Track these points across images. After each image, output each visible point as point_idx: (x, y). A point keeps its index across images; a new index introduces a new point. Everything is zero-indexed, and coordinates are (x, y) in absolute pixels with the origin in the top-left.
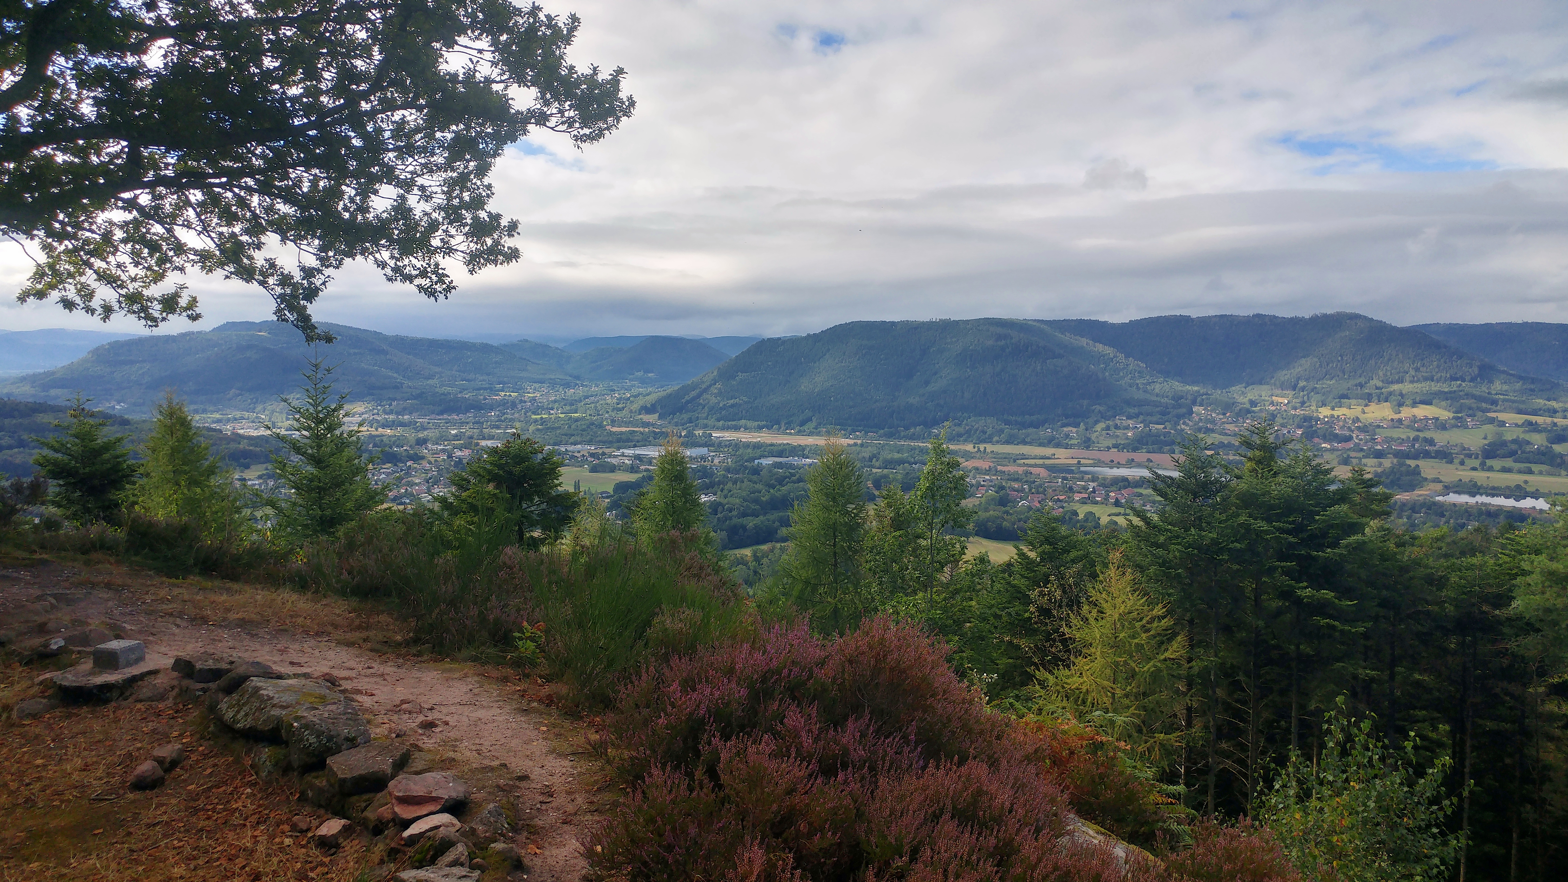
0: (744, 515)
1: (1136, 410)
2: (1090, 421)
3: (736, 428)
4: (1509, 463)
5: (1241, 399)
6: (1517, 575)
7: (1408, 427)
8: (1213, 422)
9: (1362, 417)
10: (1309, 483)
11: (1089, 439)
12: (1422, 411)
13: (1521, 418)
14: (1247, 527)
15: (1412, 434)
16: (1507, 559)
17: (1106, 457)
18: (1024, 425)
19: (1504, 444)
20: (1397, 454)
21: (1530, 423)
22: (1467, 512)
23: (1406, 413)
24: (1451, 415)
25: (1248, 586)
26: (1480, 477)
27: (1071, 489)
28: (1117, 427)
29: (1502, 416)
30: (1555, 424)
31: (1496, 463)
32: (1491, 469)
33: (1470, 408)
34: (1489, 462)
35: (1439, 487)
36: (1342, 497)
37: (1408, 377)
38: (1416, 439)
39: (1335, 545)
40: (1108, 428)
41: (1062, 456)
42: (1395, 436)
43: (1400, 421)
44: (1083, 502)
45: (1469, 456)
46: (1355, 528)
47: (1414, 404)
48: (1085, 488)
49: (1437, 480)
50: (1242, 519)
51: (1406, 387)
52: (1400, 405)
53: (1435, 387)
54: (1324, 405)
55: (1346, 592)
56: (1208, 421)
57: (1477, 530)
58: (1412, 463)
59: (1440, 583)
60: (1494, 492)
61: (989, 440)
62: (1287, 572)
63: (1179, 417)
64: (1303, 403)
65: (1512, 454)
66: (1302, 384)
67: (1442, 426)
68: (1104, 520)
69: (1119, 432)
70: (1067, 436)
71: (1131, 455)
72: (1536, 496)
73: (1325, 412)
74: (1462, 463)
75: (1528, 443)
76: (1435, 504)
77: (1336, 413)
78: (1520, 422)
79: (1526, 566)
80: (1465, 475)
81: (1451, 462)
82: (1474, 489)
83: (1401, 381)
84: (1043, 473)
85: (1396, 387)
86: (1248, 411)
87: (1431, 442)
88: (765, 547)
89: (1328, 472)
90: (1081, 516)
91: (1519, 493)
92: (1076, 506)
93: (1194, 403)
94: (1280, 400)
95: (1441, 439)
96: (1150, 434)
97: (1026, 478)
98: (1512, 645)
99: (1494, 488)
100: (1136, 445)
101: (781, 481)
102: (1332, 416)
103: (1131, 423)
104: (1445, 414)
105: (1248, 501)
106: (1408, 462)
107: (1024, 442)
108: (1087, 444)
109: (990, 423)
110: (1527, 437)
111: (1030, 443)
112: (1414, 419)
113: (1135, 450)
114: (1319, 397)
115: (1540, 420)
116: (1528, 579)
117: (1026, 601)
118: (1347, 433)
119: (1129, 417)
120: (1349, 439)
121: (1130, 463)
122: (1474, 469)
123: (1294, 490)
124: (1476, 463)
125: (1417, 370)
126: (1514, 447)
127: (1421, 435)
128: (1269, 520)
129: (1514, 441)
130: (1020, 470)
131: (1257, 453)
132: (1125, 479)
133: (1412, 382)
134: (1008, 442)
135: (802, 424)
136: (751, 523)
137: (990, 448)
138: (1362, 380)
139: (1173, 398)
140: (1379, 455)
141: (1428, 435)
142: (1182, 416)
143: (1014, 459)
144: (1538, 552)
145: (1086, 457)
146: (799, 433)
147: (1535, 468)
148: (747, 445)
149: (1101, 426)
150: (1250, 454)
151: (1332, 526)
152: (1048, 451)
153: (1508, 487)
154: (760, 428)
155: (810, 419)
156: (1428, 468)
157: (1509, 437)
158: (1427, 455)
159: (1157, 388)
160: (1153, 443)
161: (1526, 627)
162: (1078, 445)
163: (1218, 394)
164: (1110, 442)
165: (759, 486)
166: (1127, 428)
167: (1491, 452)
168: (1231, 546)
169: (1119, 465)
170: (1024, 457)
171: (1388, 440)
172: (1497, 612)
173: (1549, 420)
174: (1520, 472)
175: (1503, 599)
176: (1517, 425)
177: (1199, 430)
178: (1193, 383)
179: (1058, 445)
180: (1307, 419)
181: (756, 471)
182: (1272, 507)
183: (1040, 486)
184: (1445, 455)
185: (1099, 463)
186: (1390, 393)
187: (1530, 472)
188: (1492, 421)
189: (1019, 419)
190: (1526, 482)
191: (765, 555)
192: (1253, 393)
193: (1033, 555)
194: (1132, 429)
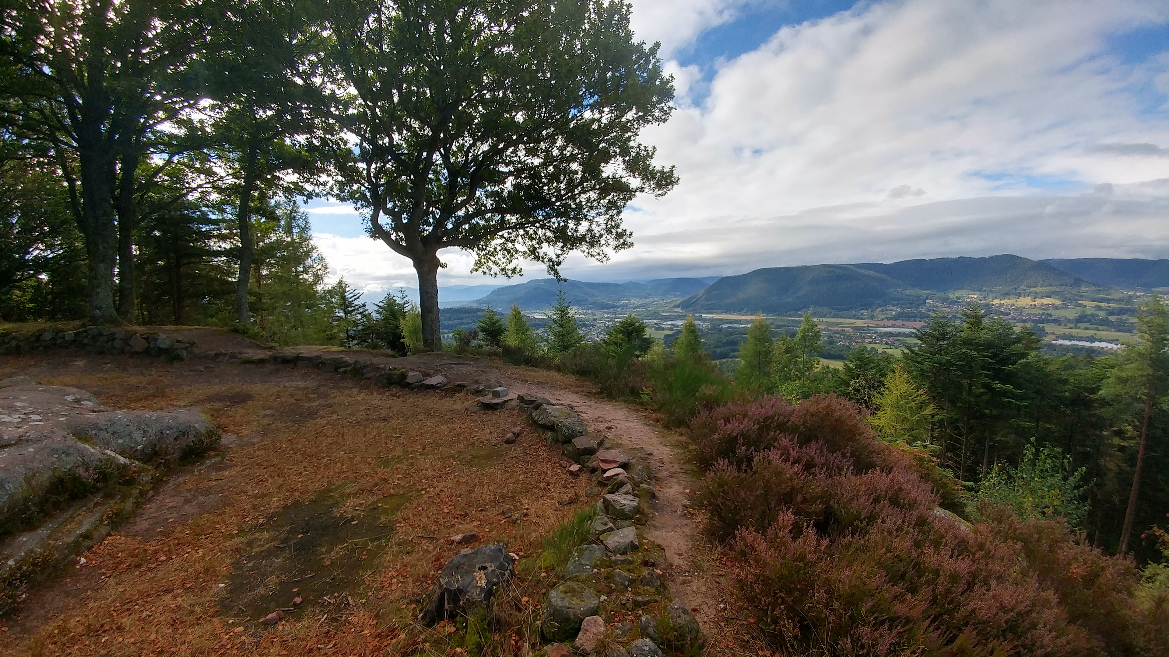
0: (716, 347)
1: (897, 302)
2: (874, 307)
3: (712, 313)
4: (1088, 325)
5: (951, 296)
6: (1102, 379)
7: (1039, 308)
8: (937, 307)
9: (1016, 304)
10: (1001, 334)
11: (873, 316)
12: (1046, 301)
13: (1094, 304)
14: (966, 355)
15: (1041, 312)
16: (1098, 371)
17: (881, 323)
18: (841, 310)
19: (1086, 316)
20: (1033, 321)
21: (1098, 306)
22: (1067, 349)
23: (1038, 302)
24: (1061, 303)
25: (965, 382)
26: (1074, 332)
27: (864, 337)
28: (887, 310)
29: (1085, 303)
30: (1110, 307)
31: (1082, 325)
32: (1079, 328)
33: (1070, 299)
34: (1078, 325)
35: (1054, 337)
36: (1018, 340)
37: (1039, 285)
38: (1043, 314)
39: (1014, 363)
40: (882, 310)
41: (859, 323)
42: (1033, 313)
43: (1035, 305)
44: (870, 343)
45: (1069, 322)
46: (1024, 355)
47: (1042, 297)
48: (871, 337)
49: (1053, 334)
50: (963, 351)
51: (1038, 289)
52: (1035, 298)
53: (1053, 289)
54: (996, 298)
55: (1018, 386)
56: (934, 307)
57: (1073, 357)
58: (1041, 325)
59: (1065, 382)
60: (1080, 339)
61: (825, 316)
62: (987, 376)
63: (919, 305)
64: (985, 298)
65: (1090, 321)
66: (984, 289)
67: (1056, 308)
68: (880, 351)
69: (887, 312)
70: (862, 314)
71: (894, 322)
72: (1100, 341)
73: (996, 302)
74: (1065, 325)
75: (1097, 315)
76: (1052, 344)
77: (1002, 302)
78: (1094, 306)
79: (1108, 374)
80: (1067, 331)
81: (1060, 325)
82: (1071, 338)
83: (1036, 286)
84: (851, 330)
85: (1033, 289)
86: (956, 302)
87: (1051, 315)
88: (724, 360)
89: (1010, 329)
90: (869, 349)
91: (1092, 339)
92: (866, 345)
93: (927, 298)
94: (973, 296)
95: (1055, 314)
96: (904, 313)
97: (843, 332)
98: (1098, 412)
99: (1080, 337)
100: (896, 318)
101: (731, 334)
102: (1000, 303)
103: (894, 308)
104: (1058, 302)
105: (966, 342)
106: (1039, 325)
107: (842, 317)
108: (872, 317)
109: (825, 310)
110: (1096, 313)
111: (844, 318)
112: (1042, 305)
113: (896, 320)
114: (994, 295)
115: (1103, 304)
116: (1108, 381)
117: (848, 385)
118: (1008, 311)
119: (893, 306)
120: (1009, 314)
121: (893, 326)
122: (1071, 328)
123: (992, 337)
124: (1072, 325)
125: (1044, 281)
126: (1090, 318)
127: (1045, 312)
128: (978, 352)
129: (1091, 315)
130: (840, 329)
131: (971, 319)
132: (891, 333)
133: (1041, 287)
134: (833, 317)
135: (740, 311)
136: (718, 350)
137: (825, 320)
138: (1016, 286)
139: (916, 297)
140: (1024, 321)
141: (1049, 312)
142: (921, 304)
143: (837, 325)
144: (1113, 367)
145: (872, 323)
146: (738, 314)
147: (1100, 327)
148: (717, 320)
149: (879, 309)
150: (968, 320)
151: (1012, 354)
152: (853, 321)
153: (1088, 337)
154: (722, 313)
155: (743, 309)
156: (1049, 328)
157: (1088, 312)
158: (1048, 321)
159: (908, 292)
160: (906, 317)
161: (1104, 403)
162: (868, 318)
163: (939, 294)
164: (883, 317)
165: (722, 336)
166: (893, 310)
167: (1080, 320)
168: (958, 363)
169: (888, 327)
170: (841, 323)
171: (1029, 314)
172: (1091, 396)
173: (1107, 305)
174: (1093, 330)
175: (1094, 390)
176: (1092, 307)
177: (929, 311)
178: (926, 290)
179: (858, 318)
180: (987, 305)
181: (721, 330)
182: (979, 345)
183: (849, 336)
184: (1057, 322)
185: (878, 326)
186: (1030, 292)
187: (1098, 330)
188: (1080, 305)
189: (839, 307)
190: (1096, 334)
191: (724, 363)
192: (958, 293)
193: (851, 365)
194: (895, 311)
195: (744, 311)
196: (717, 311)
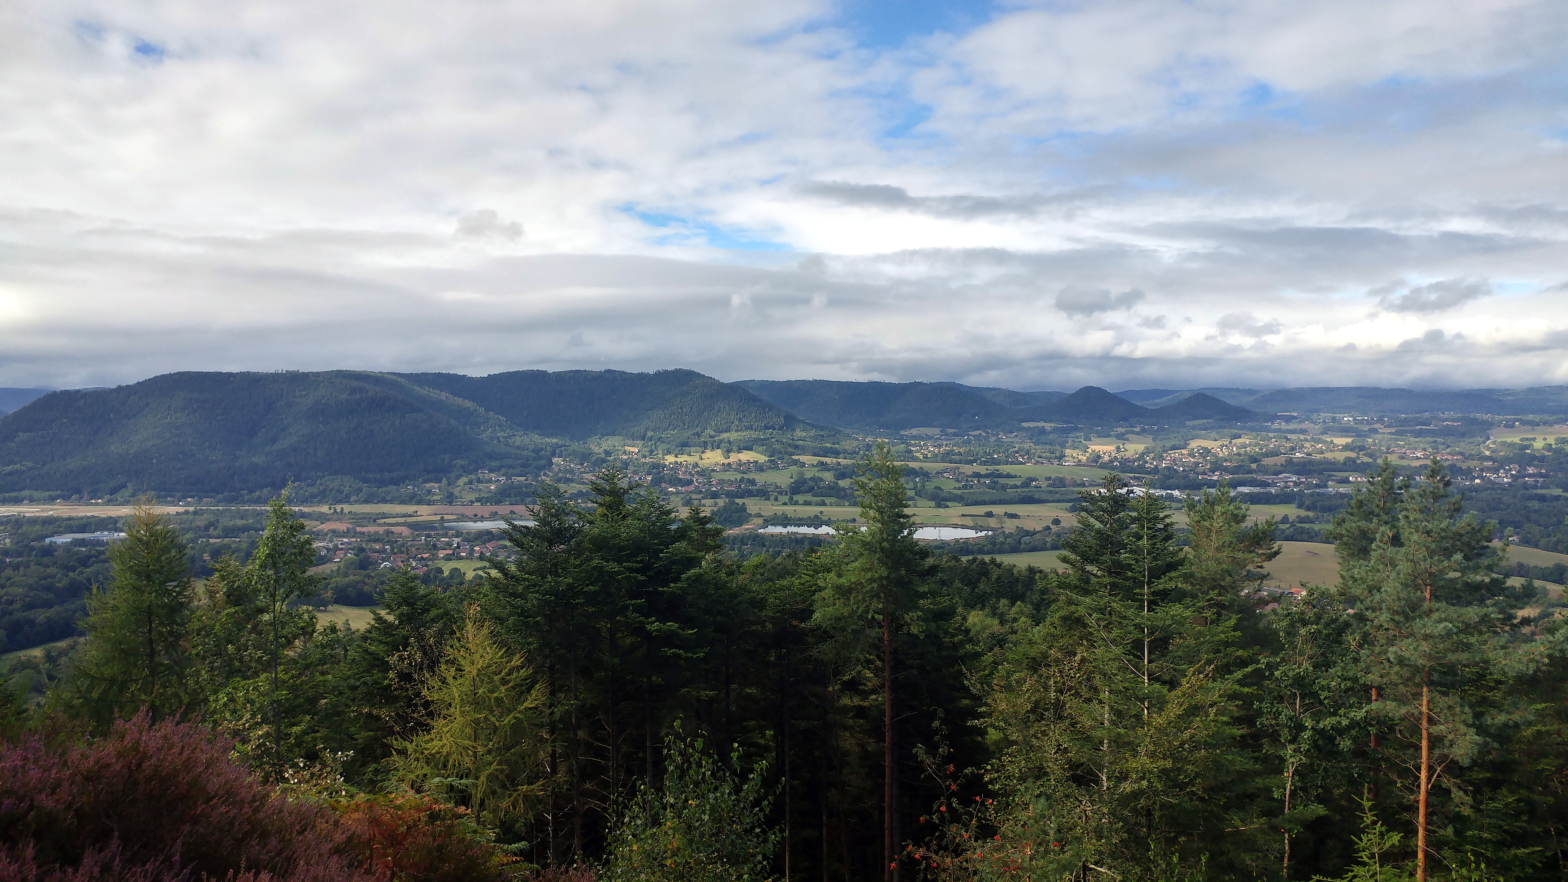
0: (30, 607)
1: (497, 463)
2: (453, 476)
3: (17, 501)
4: (808, 497)
5: (596, 450)
6: (815, 591)
7: (735, 470)
8: (572, 471)
9: (700, 463)
10: (654, 524)
11: (452, 494)
12: (746, 456)
13: (815, 460)
14: (599, 569)
15: (739, 476)
16: (808, 578)
17: (469, 511)
18: (382, 483)
19: (805, 481)
20: (729, 494)
21: (822, 463)
22: (781, 541)
23: (734, 458)
24: (767, 459)
25: (604, 625)
26: (790, 510)
27: (435, 546)
28: (479, 481)
29: (803, 458)
30: (839, 464)
31: (800, 498)
32: (796, 503)
33: (780, 452)
34: (795, 498)
35: (760, 521)
36: (682, 534)
37: (734, 427)
38: (742, 480)
39: (677, 579)
40: (471, 482)
41: (425, 513)
42: (726, 478)
43: (729, 464)
44: (448, 558)
45: (781, 493)
46: (693, 562)
47: (739, 450)
48: (450, 545)
49: (759, 515)
50: (596, 562)
51: (733, 436)
52: (729, 451)
53: (754, 435)
54: (669, 453)
55: (687, 622)
56: (567, 471)
57: (789, 556)
58: (739, 501)
60: (800, 522)
61: (346, 500)
62: (638, 609)
63: (540, 468)
64: (651, 452)
65: (810, 490)
66: (650, 434)
67: (760, 468)
68: (470, 575)
69: (481, 486)
70: (429, 492)
71: (495, 508)
72: (828, 523)
73: (670, 459)
74: (776, 499)
75: (822, 480)
76: (758, 535)
77: (679, 460)
78: (815, 463)
79: (821, 583)
80: (779, 509)
81: (768, 499)
82: (785, 521)
83: (728, 430)
84: (405, 531)
85: (725, 436)
86: (604, 461)
87: (753, 482)
88: (62, 644)
89: (669, 512)
90: (446, 573)
91: (816, 522)
92: (440, 564)
93: (554, 454)
94: (632, 449)
95: (761, 479)
96: (512, 487)
97: (388, 537)
98: (815, 652)
99: (800, 519)
100: (499, 498)
101: (84, 561)
102: (676, 463)
103: (493, 476)
104: (762, 459)
105: (601, 545)
106: (737, 501)
107: (384, 501)
108: (450, 499)
109: (347, 482)
110: (820, 475)
111: (391, 502)
112: (740, 463)
113: (498, 502)
114: (664, 446)
115: (828, 460)
116: (823, 594)
117: (386, 667)
118: (689, 477)
119: (491, 471)
120: (689, 483)
121: (494, 516)
122: (785, 504)
123: (641, 531)
124: (786, 499)
125: (740, 420)
126: (811, 484)
127: (746, 476)
128: (619, 562)
129: (812, 479)
130: (381, 530)
131: (608, 499)
132: (488, 533)
133: (737, 431)
134: (367, 502)
135: (114, 491)
136: (41, 616)
137: (347, 508)
138: (699, 430)
139: (534, 451)
140: (714, 495)
141: (751, 476)
142: (543, 467)
143: (373, 519)
144: (829, 571)
145: (450, 512)
146: (109, 502)
147: (827, 500)
148: (34, 521)
149: (464, 480)
150: (601, 500)
151: (674, 562)
152: (410, 509)
153: (809, 518)
154: (52, 500)
155: (124, 486)
156: (752, 505)
157: (808, 475)
158: (750, 494)
159: (518, 441)
160: (516, 496)
161: (823, 634)
162: (441, 501)
163: (575, 446)
164: (472, 496)
165: (51, 570)
166: (490, 481)
167: (796, 489)
168: (586, 589)
169: (483, 519)
170: (384, 516)
171: (721, 482)
172: (803, 625)
173: (835, 460)
174: (817, 504)
175: (806, 614)
176: (813, 466)
177: (559, 480)
178: (552, 435)
179: (420, 502)
180: (655, 466)
181: (49, 551)
182: (621, 549)
183: (403, 545)
184: (763, 493)
185: (463, 518)
186: (721, 441)
187: (824, 504)
188: (796, 462)
189: (378, 476)
190: (821, 512)
191: (63, 653)
192: (609, 443)
193: (391, 618)
194: (494, 482)
195: (126, 493)
196: (36, 494)
